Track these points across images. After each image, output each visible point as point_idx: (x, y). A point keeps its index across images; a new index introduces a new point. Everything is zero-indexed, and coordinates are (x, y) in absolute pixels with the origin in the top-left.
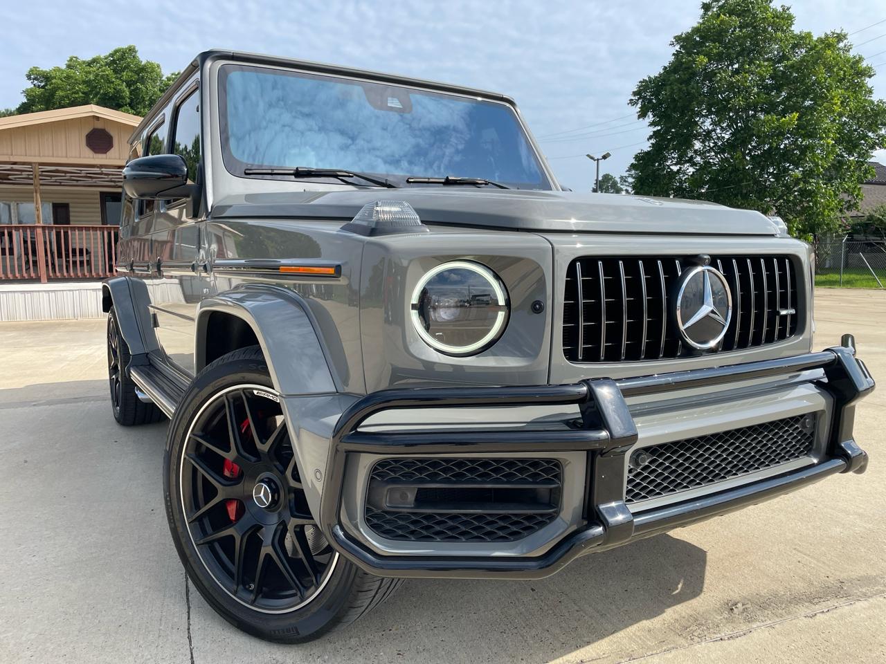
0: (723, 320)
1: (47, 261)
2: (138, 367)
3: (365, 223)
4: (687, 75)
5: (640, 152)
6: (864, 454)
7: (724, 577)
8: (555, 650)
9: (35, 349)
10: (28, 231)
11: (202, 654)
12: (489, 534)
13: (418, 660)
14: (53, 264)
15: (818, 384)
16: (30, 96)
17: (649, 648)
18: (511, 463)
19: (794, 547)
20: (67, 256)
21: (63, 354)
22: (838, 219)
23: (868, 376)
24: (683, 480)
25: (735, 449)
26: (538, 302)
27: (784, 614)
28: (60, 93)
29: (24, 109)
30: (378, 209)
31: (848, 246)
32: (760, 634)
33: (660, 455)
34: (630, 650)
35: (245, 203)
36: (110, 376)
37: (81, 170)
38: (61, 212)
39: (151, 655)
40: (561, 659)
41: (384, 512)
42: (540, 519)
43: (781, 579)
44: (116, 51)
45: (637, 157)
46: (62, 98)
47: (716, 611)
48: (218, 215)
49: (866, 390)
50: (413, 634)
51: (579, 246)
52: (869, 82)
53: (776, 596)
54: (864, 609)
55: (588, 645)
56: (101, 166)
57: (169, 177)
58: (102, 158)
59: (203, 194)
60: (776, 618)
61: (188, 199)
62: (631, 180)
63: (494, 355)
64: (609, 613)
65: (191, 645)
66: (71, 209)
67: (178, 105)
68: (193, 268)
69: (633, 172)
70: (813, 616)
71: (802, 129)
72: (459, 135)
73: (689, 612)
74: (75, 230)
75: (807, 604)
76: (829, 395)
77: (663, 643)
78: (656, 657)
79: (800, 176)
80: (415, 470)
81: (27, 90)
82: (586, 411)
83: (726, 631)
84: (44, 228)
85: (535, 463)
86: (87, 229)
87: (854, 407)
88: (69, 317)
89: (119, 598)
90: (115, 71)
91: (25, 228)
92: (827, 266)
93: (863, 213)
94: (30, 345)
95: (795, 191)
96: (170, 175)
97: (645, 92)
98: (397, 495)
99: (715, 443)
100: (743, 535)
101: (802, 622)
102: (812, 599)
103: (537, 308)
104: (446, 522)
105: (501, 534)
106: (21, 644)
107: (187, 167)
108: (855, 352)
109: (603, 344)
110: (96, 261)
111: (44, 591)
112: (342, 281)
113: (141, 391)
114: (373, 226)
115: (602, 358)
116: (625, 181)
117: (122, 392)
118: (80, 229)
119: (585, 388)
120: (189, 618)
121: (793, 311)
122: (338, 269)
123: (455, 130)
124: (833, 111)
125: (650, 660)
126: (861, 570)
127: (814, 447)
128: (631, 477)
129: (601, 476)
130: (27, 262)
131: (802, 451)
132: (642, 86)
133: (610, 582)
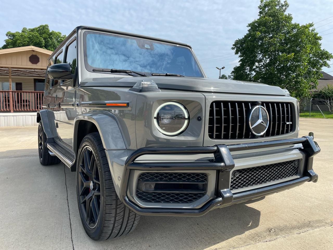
0: (266, 126)
1: (13, 104)
2: (50, 143)
3: (138, 88)
4: (253, 39)
5: (235, 66)
6: (316, 175)
7: (267, 220)
8: (206, 245)
9: (9, 137)
10: (7, 93)
11: (77, 246)
12: (181, 200)
13: (156, 248)
14: (16, 106)
15: (300, 149)
16: (7, 42)
17: (240, 244)
18: (189, 175)
19: (292, 209)
20: (21, 103)
21: (19, 139)
22: (309, 92)
23: (318, 147)
24: (251, 182)
25: (270, 172)
26: (200, 117)
27: (289, 233)
28: (19, 41)
29: (5, 47)
30: (143, 83)
31: (312, 102)
32: (280, 240)
33: (243, 173)
34: (234, 245)
35: (92, 81)
36: (39, 147)
37: (27, 70)
38: (19, 86)
39: (58, 247)
40: (208, 248)
41: (143, 192)
42: (200, 195)
43: (288, 220)
44: (41, 26)
45: (234, 69)
46: (19, 43)
47: (264, 232)
48: (83, 85)
49: (317, 152)
50: (154, 239)
51: (214, 97)
52: (320, 42)
53: (286, 226)
54: (318, 231)
55: (218, 243)
56: (35, 69)
57: (65, 72)
58: (35, 66)
59: (77, 78)
60: (286, 234)
61: (72, 80)
62: (232, 77)
63: (184, 136)
64: (226, 232)
65: (73, 243)
66: (23, 85)
67: (68, 46)
68: (73, 105)
69: (233, 74)
70: (300, 233)
71: (295, 59)
72: (169, 57)
73: (255, 232)
74: (24, 93)
75: (297, 229)
76: (304, 153)
77: (245, 243)
78: (243, 247)
79: (295, 76)
80: (155, 177)
81: (6, 40)
82: (216, 157)
83: (268, 239)
84: (12, 92)
85: (198, 175)
86: (29, 92)
87: (313, 158)
88: (21, 125)
89: (45, 227)
90: (40, 34)
91: (5, 92)
92: (305, 110)
93: (318, 90)
94: (7, 136)
95: (293, 82)
96: (65, 71)
97: (238, 45)
98: (148, 186)
99: (263, 169)
100: (274, 205)
101: (295, 235)
102: (299, 228)
103: (199, 119)
104: (166, 196)
105: (185, 200)
106: (9, 243)
107: (71, 68)
108: (313, 138)
109: (223, 133)
110: (32, 105)
111: (17, 224)
112: (129, 108)
113: (51, 151)
114: (141, 89)
115: (222, 138)
116: (230, 77)
117: (44, 153)
118: (26, 92)
119: (216, 148)
120: (71, 234)
121: (291, 123)
122: (128, 104)
123: (167, 55)
124: (307, 52)
125: (241, 248)
126: (317, 218)
127: (299, 172)
128: (232, 181)
129: (221, 180)
130: (6, 105)
131: (294, 174)
132: (236, 42)
133: (226, 222)
